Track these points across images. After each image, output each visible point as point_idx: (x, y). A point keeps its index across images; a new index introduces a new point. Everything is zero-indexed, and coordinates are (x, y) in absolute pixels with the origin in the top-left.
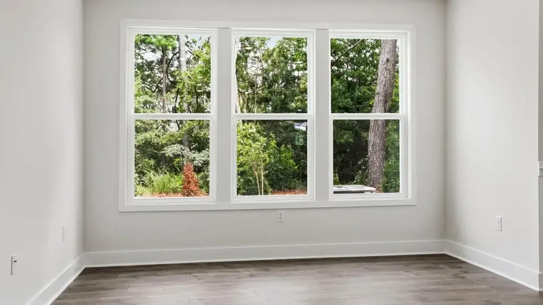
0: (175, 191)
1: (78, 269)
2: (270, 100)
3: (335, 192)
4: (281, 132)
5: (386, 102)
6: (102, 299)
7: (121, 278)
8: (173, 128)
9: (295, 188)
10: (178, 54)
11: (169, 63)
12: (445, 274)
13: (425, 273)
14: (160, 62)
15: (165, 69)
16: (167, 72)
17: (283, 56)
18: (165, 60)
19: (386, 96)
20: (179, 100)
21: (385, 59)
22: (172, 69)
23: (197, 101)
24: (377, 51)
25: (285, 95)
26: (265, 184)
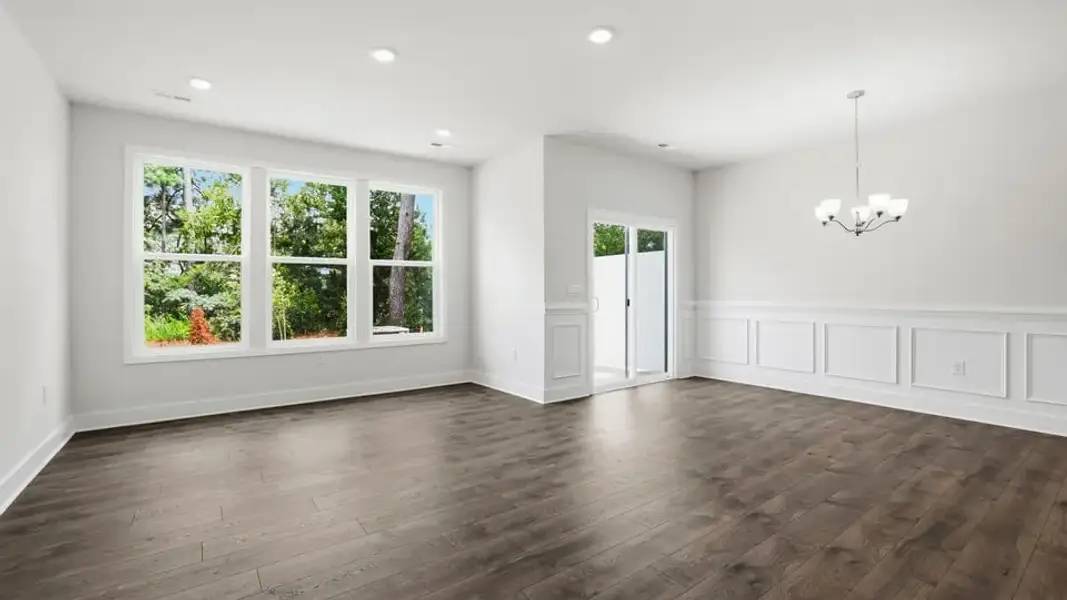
0: (179, 338)
1: (65, 435)
2: (291, 245)
3: (375, 334)
4: (303, 277)
5: (405, 252)
6: (108, 466)
7: (131, 439)
8: (174, 271)
9: (319, 332)
10: (182, 191)
11: (170, 200)
12: (473, 399)
13: (457, 400)
14: (159, 199)
15: (165, 206)
16: (167, 210)
17: (305, 202)
18: (164, 197)
19: (405, 247)
20: (182, 241)
21: (404, 214)
22: (174, 207)
23: (205, 243)
24: (398, 205)
25: (307, 241)
26: (287, 328)
